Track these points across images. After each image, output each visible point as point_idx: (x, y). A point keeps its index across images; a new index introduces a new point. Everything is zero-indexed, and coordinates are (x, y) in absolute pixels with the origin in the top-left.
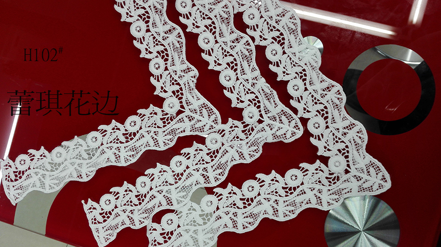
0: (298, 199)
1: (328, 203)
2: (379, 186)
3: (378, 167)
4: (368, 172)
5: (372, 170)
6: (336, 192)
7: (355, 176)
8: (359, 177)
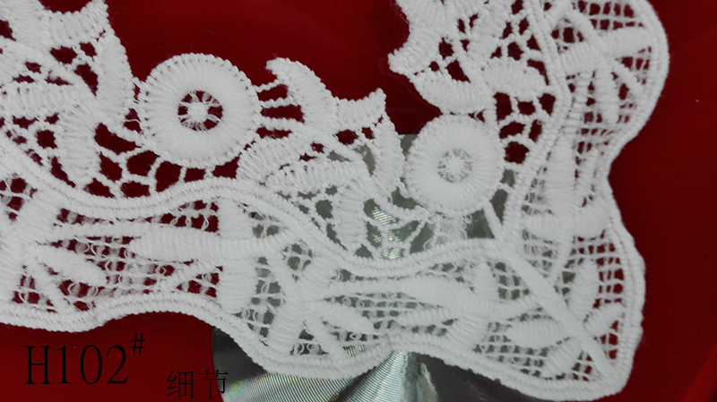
0: (156, 244)
1: (305, 336)
2: (577, 367)
3: (619, 274)
4: (568, 278)
5: (588, 273)
6: (376, 300)
7: (501, 266)
8: (517, 281)
